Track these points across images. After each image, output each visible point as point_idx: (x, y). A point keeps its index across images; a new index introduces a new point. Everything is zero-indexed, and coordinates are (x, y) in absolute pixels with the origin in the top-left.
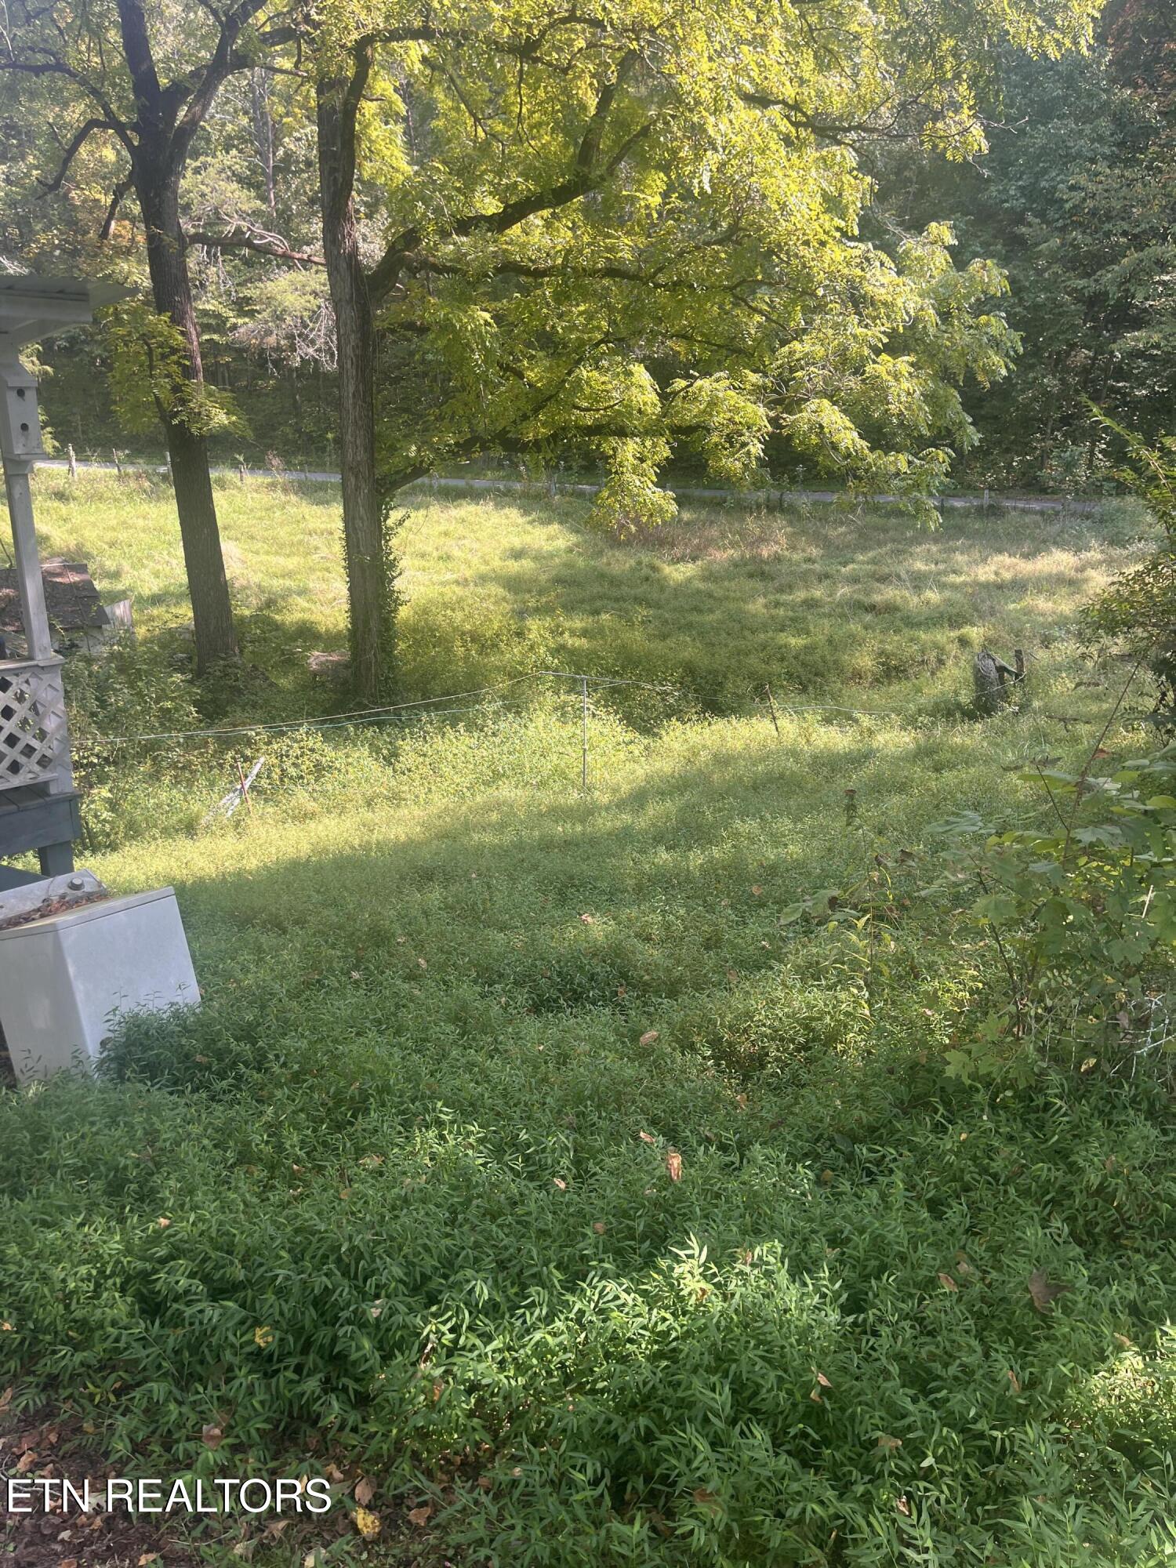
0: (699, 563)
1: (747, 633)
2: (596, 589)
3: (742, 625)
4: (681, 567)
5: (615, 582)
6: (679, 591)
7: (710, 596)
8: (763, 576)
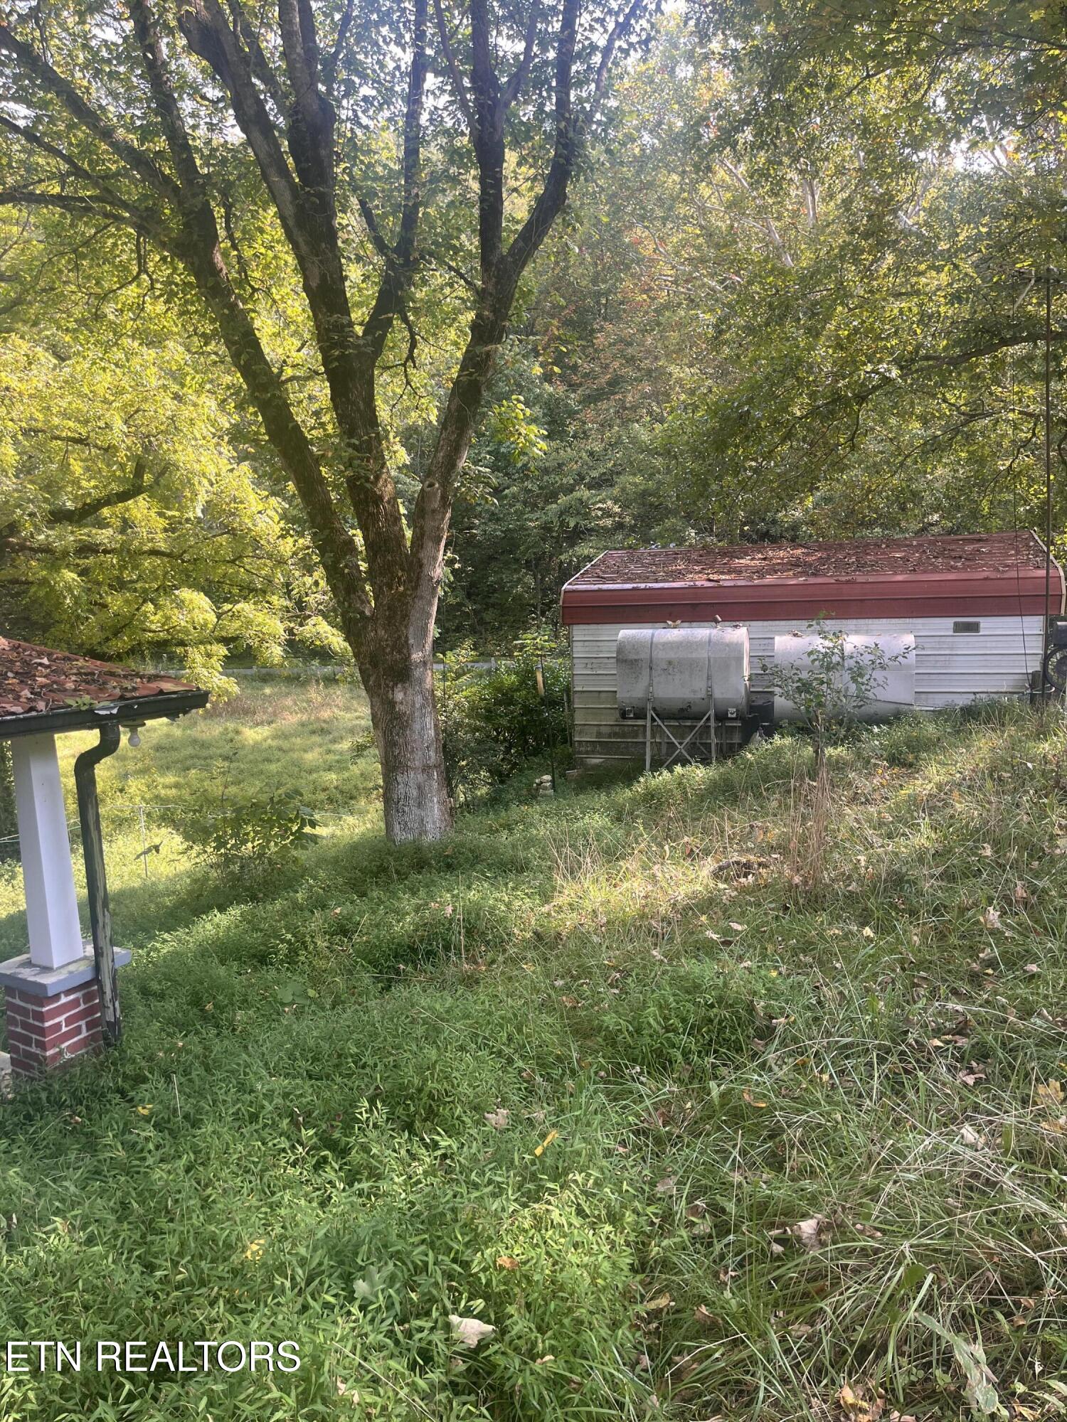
0: (274, 725)
1: (303, 774)
2: (190, 751)
3: (300, 769)
4: (259, 729)
5: (204, 745)
6: (256, 747)
7: (280, 749)
8: (323, 732)
